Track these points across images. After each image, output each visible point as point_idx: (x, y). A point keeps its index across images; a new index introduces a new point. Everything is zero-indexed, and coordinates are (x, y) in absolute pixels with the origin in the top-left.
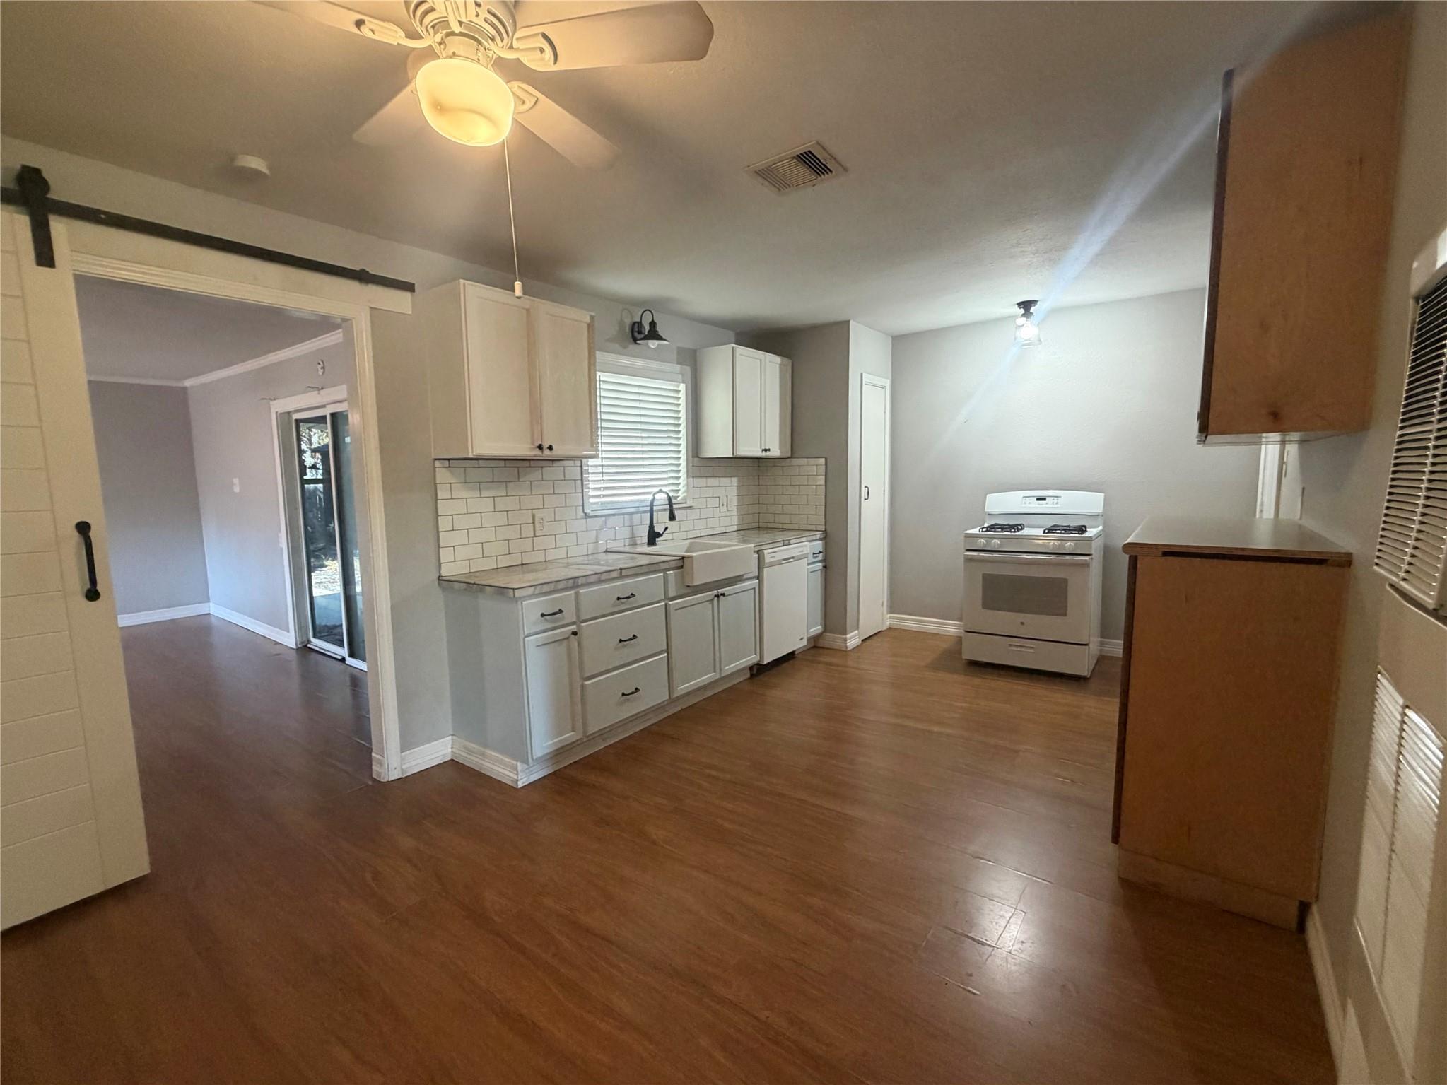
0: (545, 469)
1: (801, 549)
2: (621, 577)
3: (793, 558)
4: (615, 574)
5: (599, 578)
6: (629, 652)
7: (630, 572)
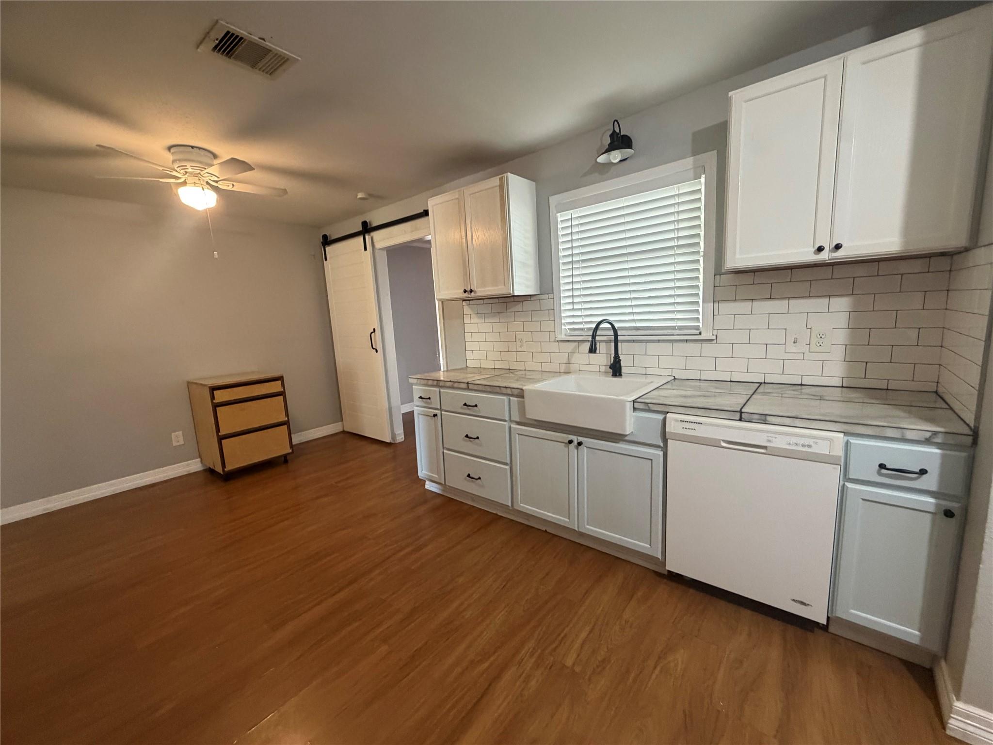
0: (524, 302)
1: (807, 441)
2: (468, 389)
3: (765, 448)
4: (465, 386)
5: (452, 385)
6: (468, 446)
7: (476, 387)
